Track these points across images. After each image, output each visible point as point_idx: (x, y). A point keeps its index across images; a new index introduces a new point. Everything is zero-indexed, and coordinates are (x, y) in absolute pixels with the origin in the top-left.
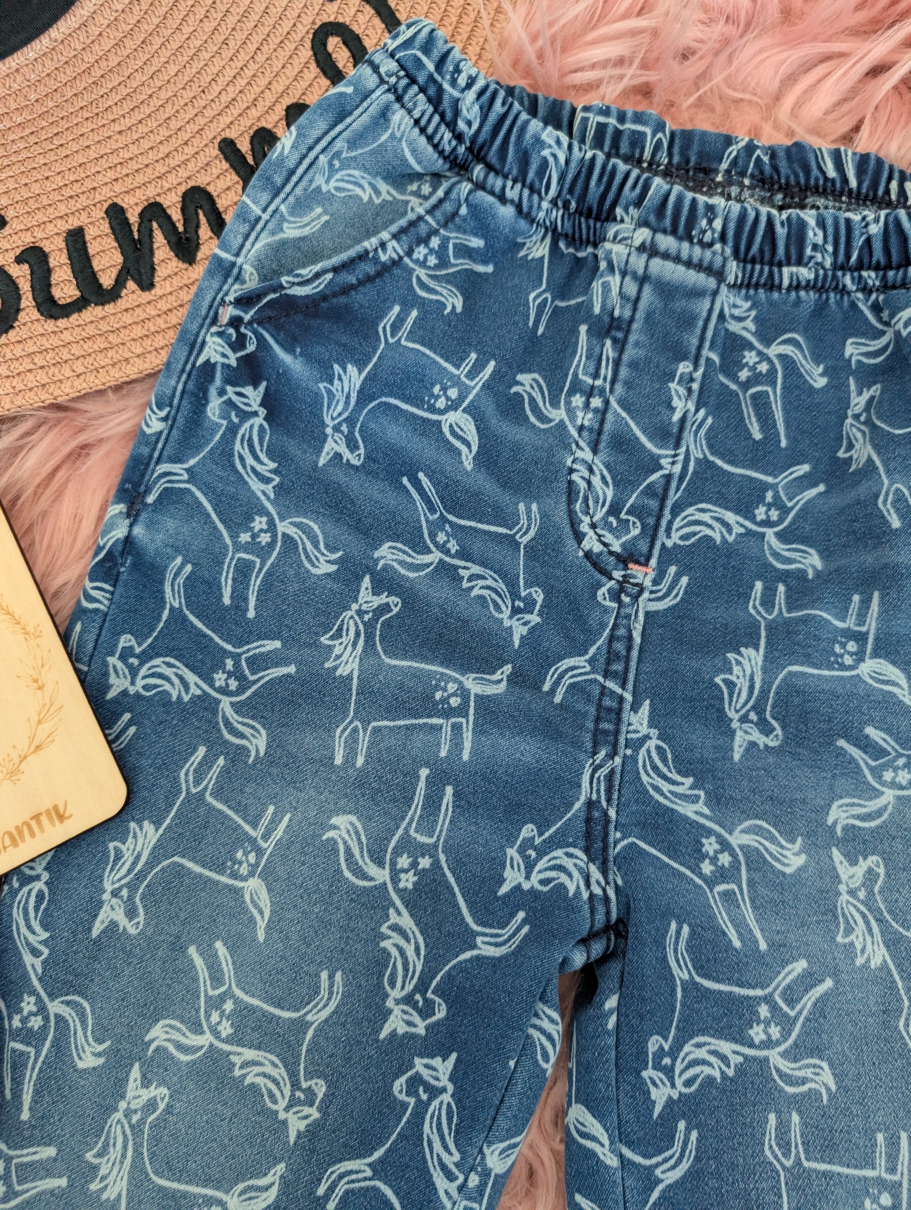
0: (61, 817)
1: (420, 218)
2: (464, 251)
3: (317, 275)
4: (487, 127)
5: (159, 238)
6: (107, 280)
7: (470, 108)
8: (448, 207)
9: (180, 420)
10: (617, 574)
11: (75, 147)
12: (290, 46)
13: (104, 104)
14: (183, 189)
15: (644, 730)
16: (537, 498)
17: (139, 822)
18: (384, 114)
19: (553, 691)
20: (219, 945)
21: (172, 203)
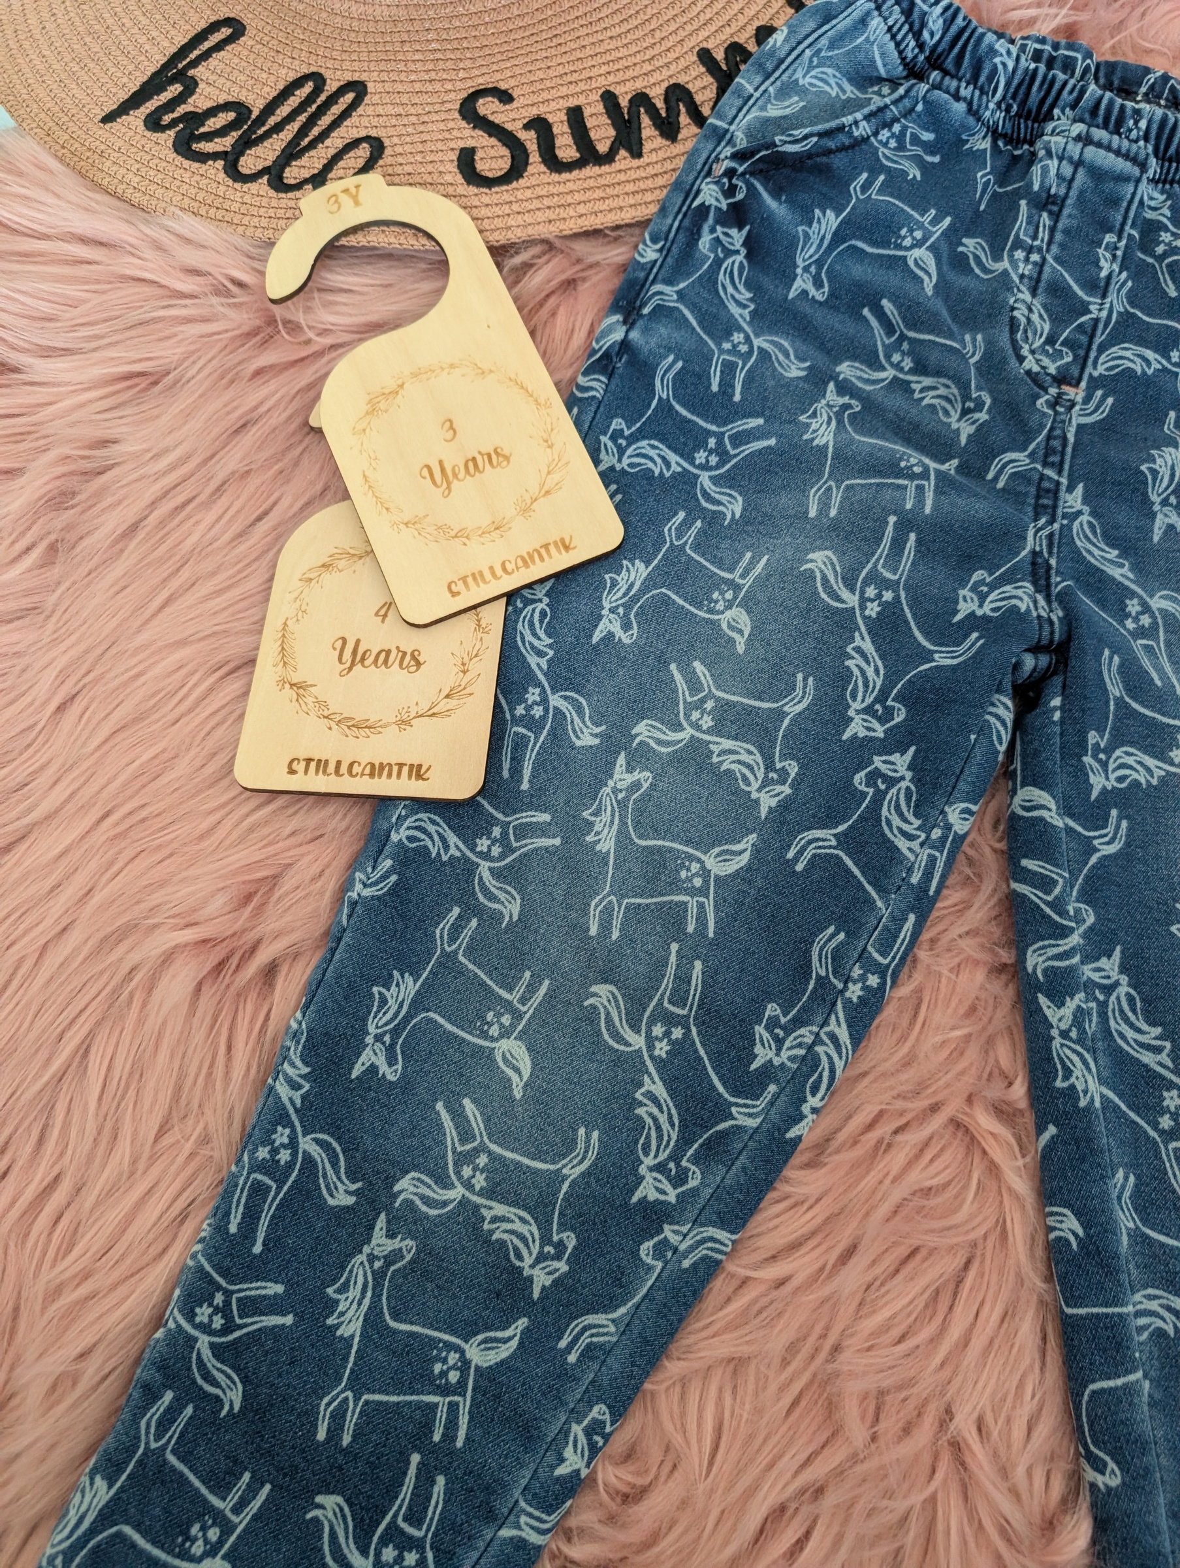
0: (567, 548)
1: (886, 106)
2: (915, 140)
3: (806, 137)
4: (948, 38)
5: (646, 121)
6: (603, 148)
7: (935, 21)
8: (907, 103)
9: (675, 250)
10: (1053, 391)
11: (573, 45)
13: (596, 15)
14: (665, 85)
15: (1078, 506)
16: (982, 330)
17: (632, 560)
18: (864, 20)
19: (996, 478)
20: (697, 664)
21: (657, 95)
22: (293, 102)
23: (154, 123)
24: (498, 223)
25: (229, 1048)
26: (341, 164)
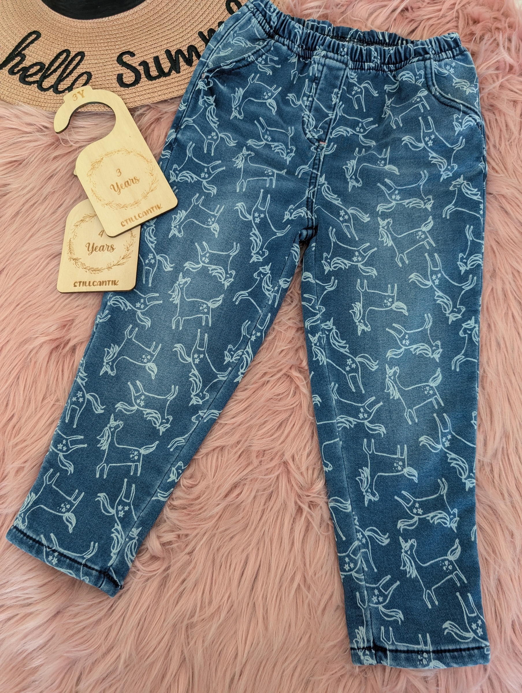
0: (159, 208)
1: (260, 50)
2: (272, 60)
3: (231, 63)
4: (279, 24)
5: (181, 59)
6: (166, 70)
7: (274, 18)
8: (268, 47)
9: (191, 105)
10: (317, 144)
11: (155, 34)
12: (219, 5)
13: (162, 22)
14: (188, 46)
15: (323, 181)
16: (294, 125)
17: (181, 211)
18: (250, 20)
19: (298, 174)
20: (204, 243)
21: (185, 50)
22: (60, 61)
23: (12, 72)
24: (131, 100)
25: (63, 371)
26: (78, 82)
